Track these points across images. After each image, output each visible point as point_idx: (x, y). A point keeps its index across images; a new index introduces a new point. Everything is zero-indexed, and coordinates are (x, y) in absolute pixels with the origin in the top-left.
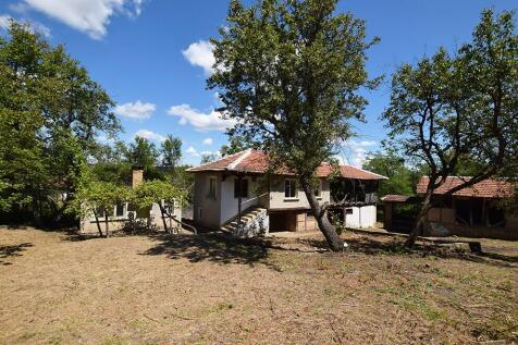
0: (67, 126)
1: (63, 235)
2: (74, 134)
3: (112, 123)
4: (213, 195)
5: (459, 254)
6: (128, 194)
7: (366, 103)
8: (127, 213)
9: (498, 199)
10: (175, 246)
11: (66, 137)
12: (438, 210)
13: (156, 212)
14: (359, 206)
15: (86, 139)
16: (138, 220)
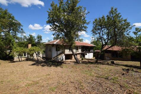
0: (9, 32)
1: (9, 61)
2: (11, 34)
3: (22, 31)
4: (50, 50)
5: (108, 64)
6: (27, 50)
7: (87, 28)
8: (27, 55)
9: (119, 51)
10: (39, 63)
11: (9, 35)
12: (107, 54)
13: (35, 55)
14: (89, 53)
15: (15, 35)
16: (30, 57)
